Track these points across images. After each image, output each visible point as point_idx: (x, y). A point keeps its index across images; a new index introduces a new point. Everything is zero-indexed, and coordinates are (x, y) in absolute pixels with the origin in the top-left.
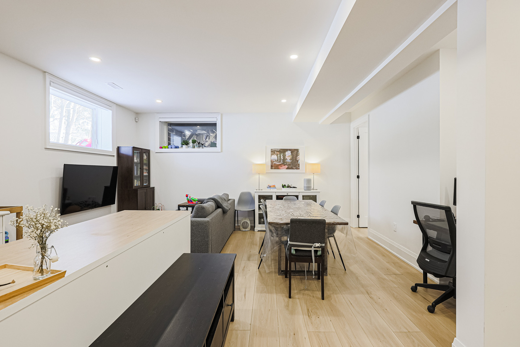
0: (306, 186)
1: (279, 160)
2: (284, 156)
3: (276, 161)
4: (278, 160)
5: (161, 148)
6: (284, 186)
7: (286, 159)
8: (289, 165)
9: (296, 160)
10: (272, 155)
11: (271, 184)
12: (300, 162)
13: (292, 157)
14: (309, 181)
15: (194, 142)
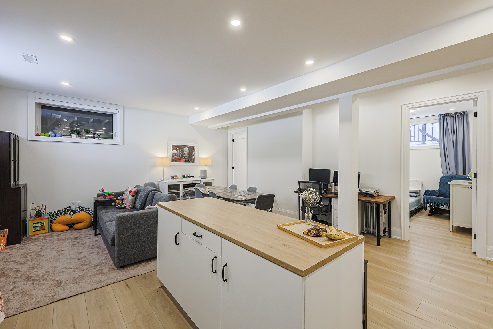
0: (202, 175)
1: (179, 155)
2: (183, 151)
3: (176, 155)
4: (178, 154)
6: (184, 176)
7: (185, 154)
8: (187, 158)
9: (192, 154)
10: (173, 150)
11: (173, 175)
12: (195, 156)
13: (189, 153)
14: (205, 171)
15: (88, 132)
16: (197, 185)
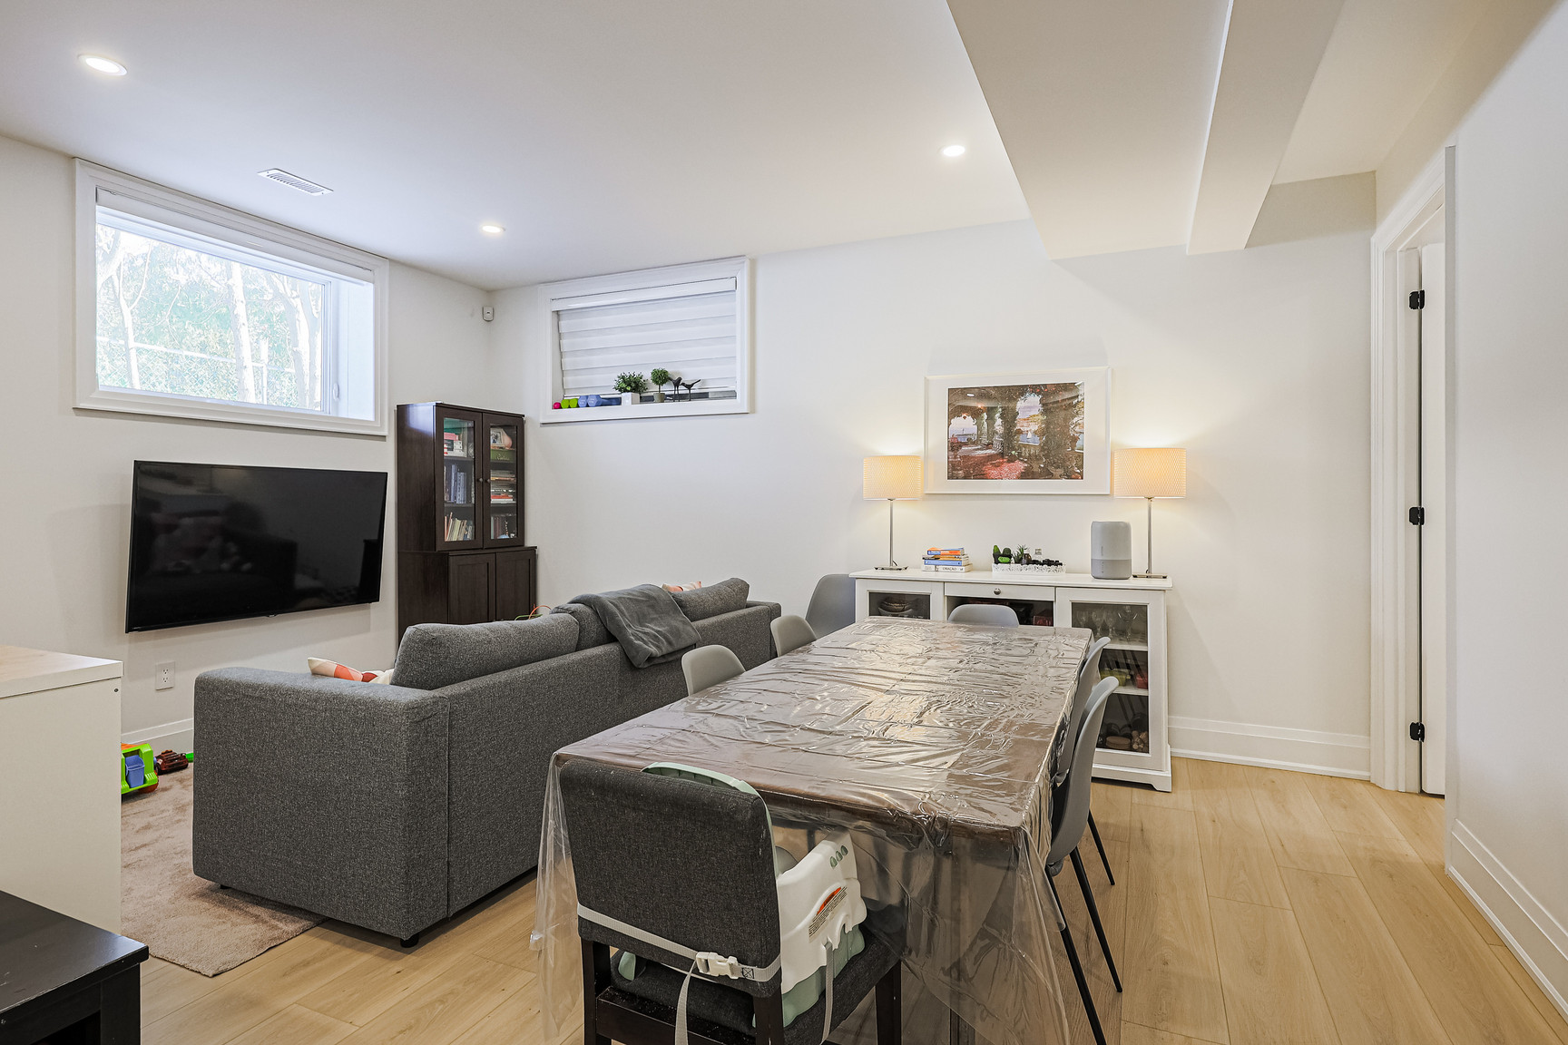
0: (1099, 557)
1: (986, 440)
2: (1010, 418)
3: (970, 442)
4: (979, 436)
5: (558, 406)
6: (1001, 556)
7: (1019, 432)
8: (1034, 457)
9: (1064, 433)
10: (951, 415)
11: (943, 545)
12: (1087, 444)
13: (1048, 423)
14: (1121, 532)
15: (661, 377)
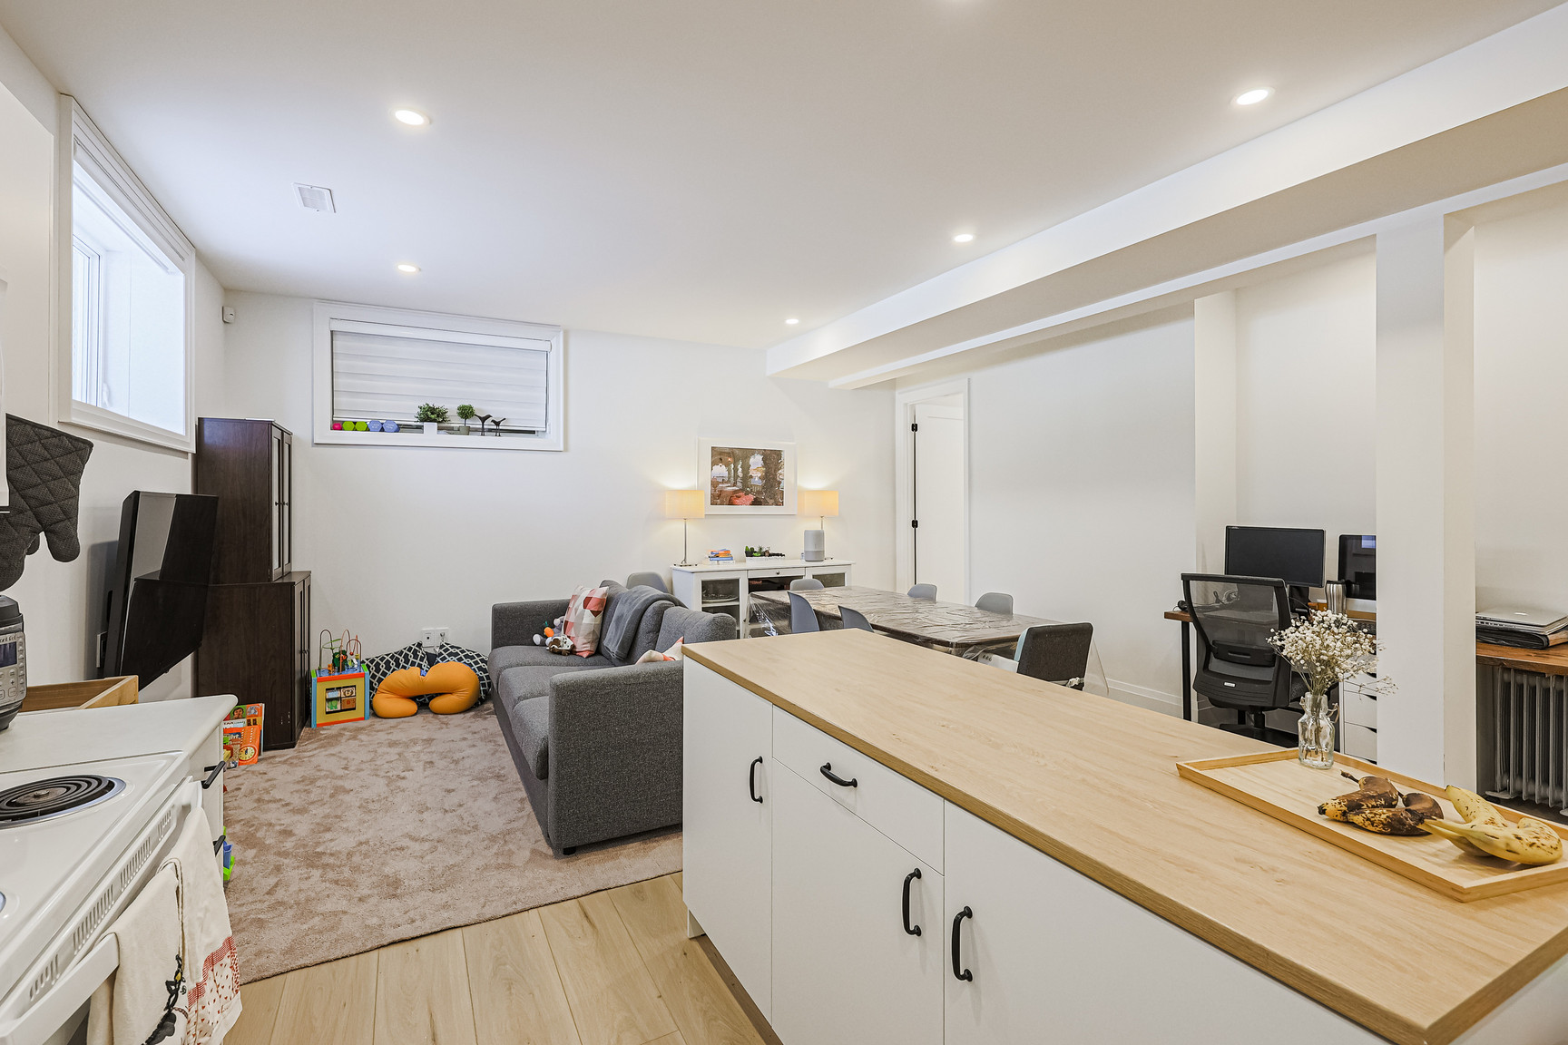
0: (809, 549)
1: (732, 481)
2: (746, 468)
3: (723, 482)
4: (729, 478)
5: (338, 427)
6: (750, 553)
7: (751, 477)
8: (758, 492)
9: (775, 479)
10: (714, 464)
11: (717, 549)
12: (786, 486)
13: (766, 473)
14: (819, 537)
15: (466, 413)
16: (796, 584)
